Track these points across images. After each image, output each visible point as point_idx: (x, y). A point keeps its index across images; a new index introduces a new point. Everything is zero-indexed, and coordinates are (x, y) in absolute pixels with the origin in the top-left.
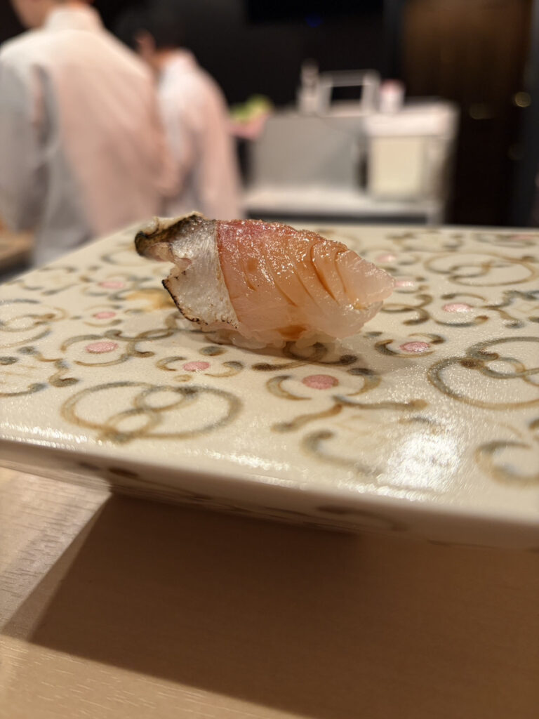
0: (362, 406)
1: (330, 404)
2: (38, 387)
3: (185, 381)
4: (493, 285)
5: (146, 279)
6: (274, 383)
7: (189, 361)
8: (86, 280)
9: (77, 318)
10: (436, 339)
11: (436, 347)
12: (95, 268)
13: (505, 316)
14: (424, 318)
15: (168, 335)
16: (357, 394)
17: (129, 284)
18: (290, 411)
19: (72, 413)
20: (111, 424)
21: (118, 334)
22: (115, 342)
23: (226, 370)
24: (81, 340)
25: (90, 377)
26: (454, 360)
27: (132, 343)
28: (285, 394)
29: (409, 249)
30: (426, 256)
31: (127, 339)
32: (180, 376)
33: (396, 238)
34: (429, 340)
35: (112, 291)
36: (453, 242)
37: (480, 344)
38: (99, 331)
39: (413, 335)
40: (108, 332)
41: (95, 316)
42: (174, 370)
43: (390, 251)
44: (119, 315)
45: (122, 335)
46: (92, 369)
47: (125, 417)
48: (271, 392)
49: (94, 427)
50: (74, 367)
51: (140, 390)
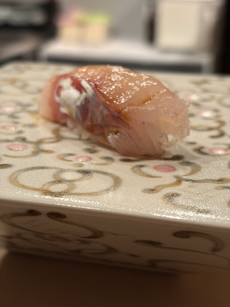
0: (193, 181)
1: (175, 180)
3: (80, 167)
5: (29, 105)
6: (136, 169)
7: (78, 156)
14: (222, 134)
15: (58, 141)
16: (188, 175)
17: (18, 108)
18: (151, 183)
19: (18, 182)
20: (45, 188)
21: (24, 140)
22: (25, 144)
23: (104, 161)
25: (19, 164)
27: (36, 145)
28: (144, 174)
29: (206, 91)
30: (218, 96)
31: (31, 143)
32: (76, 164)
33: (197, 83)
34: (226, 147)
35: (8, 112)
38: (11, 138)
39: (216, 144)
40: (17, 138)
41: (3, 128)
42: (70, 161)
43: (193, 92)
44: (20, 128)
45: (27, 140)
46: (18, 159)
47: (52, 185)
48: (136, 173)
49: (36, 190)
50: (4, 158)
51: (54, 171)
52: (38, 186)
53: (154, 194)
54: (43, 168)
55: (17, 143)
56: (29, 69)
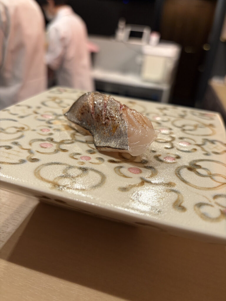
0: (152, 183)
1: (140, 181)
2: (22, 161)
3: (82, 164)
4: (198, 135)
5: (61, 115)
6: (117, 169)
7: (82, 156)
8: (36, 113)
9: (34, 130)
10: (177, 157)
11: (177, 160)
12: (39, 108)
13: (203, 149)
14: (172, 147)
15: (72, 143)
16: (149, 178)
17: (54, 117)
18: (125, 183)
19: (39, 175)
20: (55, 181)
21: (52, 140)
22: (51, 143)
23: (97, 161)
24: (37, 141)
25: (44, 159)
26: (185, 167)
27: (59, 145)
28: (122, 174)
29: (165, 115)
30: (172, 119)
31: (56, 142)
32: (80, 162)
33: (161, 109)
34: (174, 157)
35: (47, 119)
36: (182, 114)
37: (194, 161)
38: (44, 138)
39: (168, 154)
40: (48, 138)
41: (41, 130)
42: (77, 159)
43: (158, 115)
44: (52, 131)
45: (54, 140)
46: (44, 155)
47: (61, 178)
48: (116, 173)
49: (49, 182)
50: (36, 153)
51: (65, 167)
52: (51, 179)
53: (126, 192)
54: (58, 164)
55: (47, 142)
56: (65, 91)
